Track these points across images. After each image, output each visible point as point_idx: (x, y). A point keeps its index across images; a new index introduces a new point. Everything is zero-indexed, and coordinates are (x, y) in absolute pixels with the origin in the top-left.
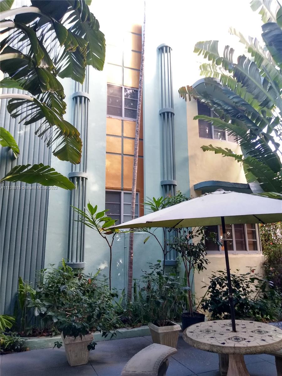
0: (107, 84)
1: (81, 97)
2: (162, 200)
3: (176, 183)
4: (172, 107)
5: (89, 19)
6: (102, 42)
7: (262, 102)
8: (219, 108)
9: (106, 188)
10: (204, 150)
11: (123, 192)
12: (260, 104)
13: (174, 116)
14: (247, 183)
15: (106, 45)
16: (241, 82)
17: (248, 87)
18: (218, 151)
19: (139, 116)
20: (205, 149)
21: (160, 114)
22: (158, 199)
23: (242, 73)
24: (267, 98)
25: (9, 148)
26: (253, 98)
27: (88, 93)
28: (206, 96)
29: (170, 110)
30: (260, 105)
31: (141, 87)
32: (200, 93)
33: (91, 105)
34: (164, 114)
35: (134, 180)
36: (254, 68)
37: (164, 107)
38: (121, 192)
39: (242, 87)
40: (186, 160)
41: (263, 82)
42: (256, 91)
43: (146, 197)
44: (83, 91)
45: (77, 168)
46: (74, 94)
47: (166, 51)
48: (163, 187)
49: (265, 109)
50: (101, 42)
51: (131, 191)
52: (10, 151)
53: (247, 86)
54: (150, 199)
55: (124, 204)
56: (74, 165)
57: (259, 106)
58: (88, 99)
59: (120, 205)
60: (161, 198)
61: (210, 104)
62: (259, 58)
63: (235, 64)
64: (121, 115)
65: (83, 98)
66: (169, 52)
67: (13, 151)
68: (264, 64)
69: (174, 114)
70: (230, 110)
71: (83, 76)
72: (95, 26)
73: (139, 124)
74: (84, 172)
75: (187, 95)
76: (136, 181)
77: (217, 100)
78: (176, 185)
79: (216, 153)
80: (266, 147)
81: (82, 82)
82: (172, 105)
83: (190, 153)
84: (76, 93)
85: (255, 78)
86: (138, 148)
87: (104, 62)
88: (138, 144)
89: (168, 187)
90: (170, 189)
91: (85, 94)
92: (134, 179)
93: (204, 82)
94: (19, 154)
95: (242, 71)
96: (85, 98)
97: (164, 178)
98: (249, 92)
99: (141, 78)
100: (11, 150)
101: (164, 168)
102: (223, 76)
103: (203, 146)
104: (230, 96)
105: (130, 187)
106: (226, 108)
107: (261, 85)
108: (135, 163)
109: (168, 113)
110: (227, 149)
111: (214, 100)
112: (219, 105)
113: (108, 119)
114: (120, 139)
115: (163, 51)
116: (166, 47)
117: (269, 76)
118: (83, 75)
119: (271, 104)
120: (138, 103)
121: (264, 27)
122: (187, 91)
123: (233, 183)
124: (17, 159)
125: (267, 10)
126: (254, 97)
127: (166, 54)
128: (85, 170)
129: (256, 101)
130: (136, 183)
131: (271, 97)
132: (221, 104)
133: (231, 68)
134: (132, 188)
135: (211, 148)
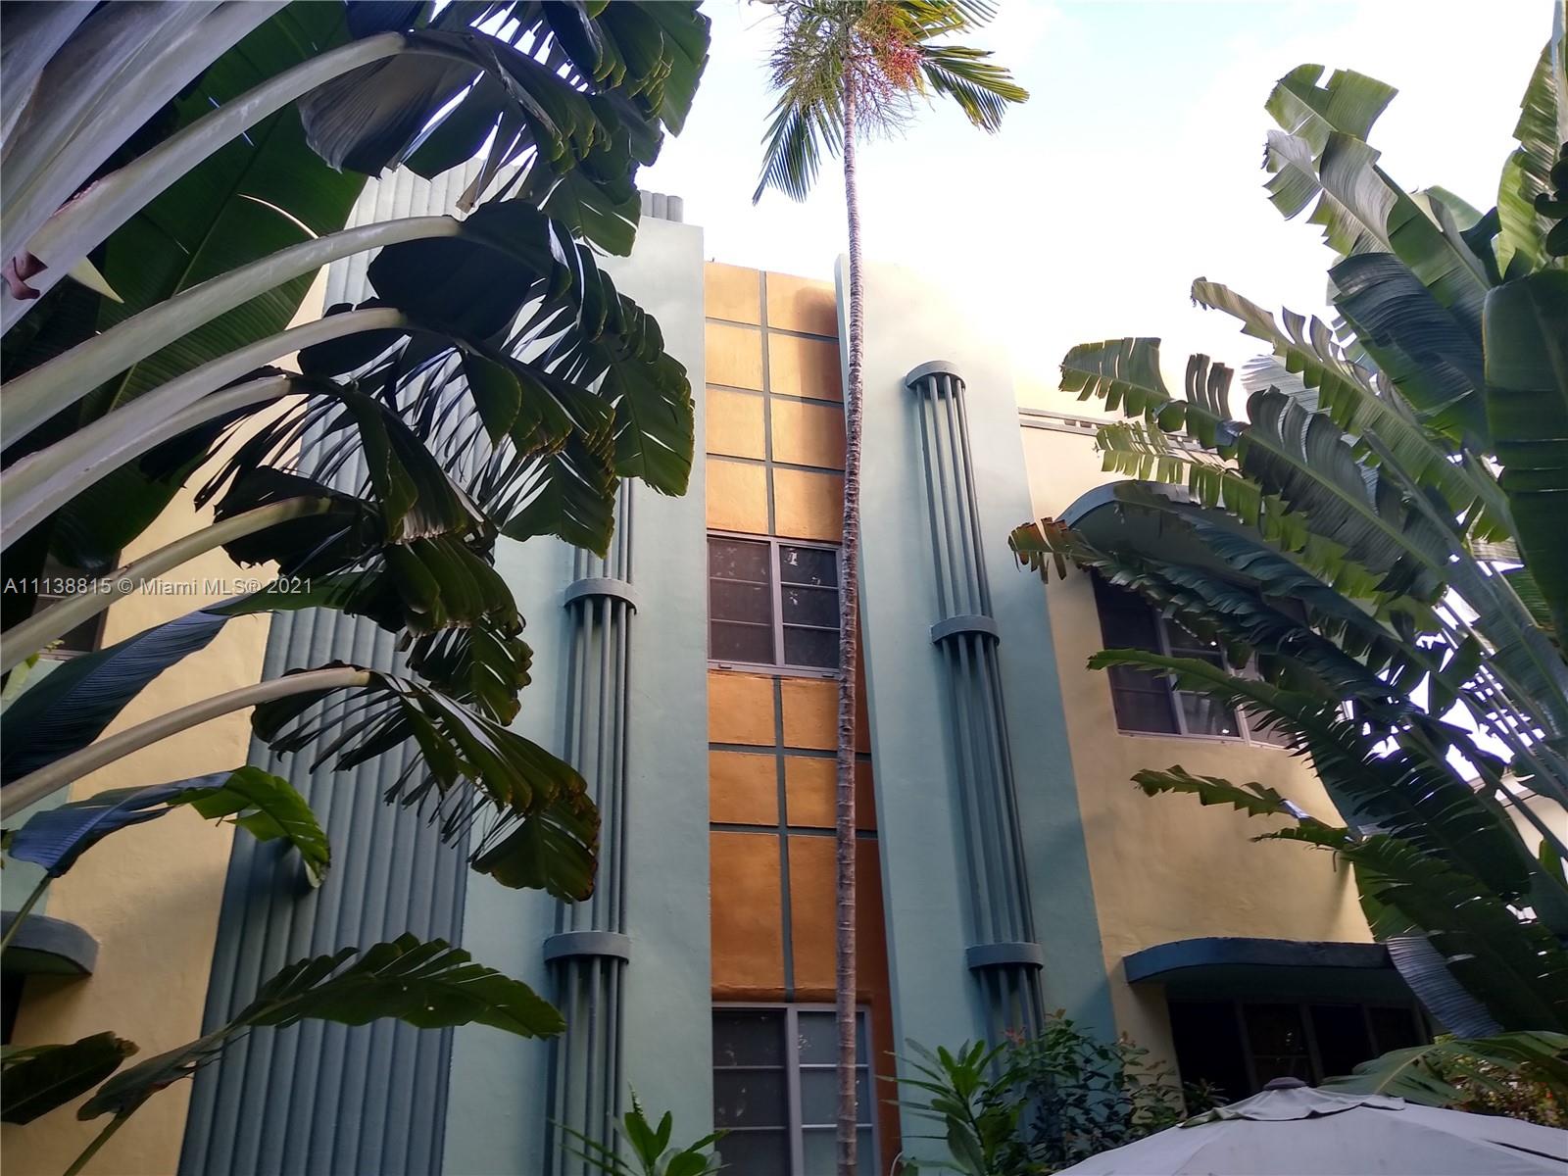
0: (708, 535)
1: (599, 600)
2: (983, 1056)
3: (1038, 953)
4: (987, 610)
5: (613, 326)
6: (679, 392)
7: (1387, 574)
8: (1194, 609)
9: (716, 996)
10: (1151, 790)
11: (792, 1010)
12: (1379, 579)
13: (998, 647)
14: (1372, 942)
15: (693, 402)
16: (1276, 492)
17: (1313, 511)
18: (1213, 792)
19: (848, 663)
20: (1150, 783)
21: (938, 644)
22: (963, 1051)
23: (1274, 460)
24: (1407, 556)
25: (288, 843)
26: (1343, 558)
27: (628, 582)
28: (1129, 559)
29: (975, 621)
30: (1383, 587)
31: (852, 541)
32: (1101, 546)
33: (643, 628)
34: (952, 640)
35: (843, 956)
36: (1325, 441)
37: (951, 614)
38: (786, 1009)
39: (1287, 511)
40: (1072, 840)
41: (1374, 493)
42: (1351, 530)
43: (905, 1044)
44: (609, 573)
45: (584, 920)
46: (573, 588)
47: (942, 393)
48: (979, 981)
49: (1405, 602)
50: (674, 392)
51: (832, 1001)
52: (288, 856)
53: (1308, 508)
54: (926, 1054)
55: (802, 1070)
56: (568, 907)
57: (1375, 589)
58: (630, 606)
59: (783, 1075)
60: (979, 1046)
61: (1154, 594)
62: (1340, 394)
63: (1240, 426)
64: (770, 659)
65: (609, 604)
66: (955, 394)
67: (303, 856)
68: (1363, 414)
69: (997, 641)
70: (1243, 618)
71: (604, 524)
72: (644, 344)
73: (849, 697)
74: (610, 929)
75: (1048, 556)
76: (852, 962)
77: (1180, 573)
78: (1040, 967)
79: (1204, 803)
80: (1445, 781)
81: (601, 551)
82: (986, 605)
83: (1087, 806)
84: (578, 584)
85: (1336, 477)
86: (852, 803)
87: (690, 465)
88: (853, 785)
89: (1003, 979)
90: (1014, 986)
91: (619, 588)
92: (844, 954)
93: (1113, 502)
94: (329, 865)
95: (1273, 449)
96: (617, 601)
97: (978, 931)
98: (1322, 533)
99: (850, 505)
100: (297, 851)
101: (977, 885)
102: (1198, 471)
103: (1144, 770)
104: (1236, 556)
105: (830, 984)
106: (1225, 609)
107: (1368, 505)
108: (843, 877)
109: (970, 636)
110: (1254, 786)
111: (1168, 574)
112: (1192, 595)
113: (715, 676)
114: (770, 760)
115: (927, 395)
116: (941, 377)
117: (1396, 465)
118: (607, 524)
119: (1429, 581)
120: (843, 610)
121: (1338, 273)
122: (1047, 542)
123: (1309, 944)
124: (321, 888)
125: (1342, 208)
126: (1345, 550)
127: (941, 406)
128: (617, 918)
129: (1356, 570)
130: (852, 972)
131: (1421, 553)
132: (1202, 593)
133: (1226, 442)
134: (833, 986)
135: (1179, 780)
